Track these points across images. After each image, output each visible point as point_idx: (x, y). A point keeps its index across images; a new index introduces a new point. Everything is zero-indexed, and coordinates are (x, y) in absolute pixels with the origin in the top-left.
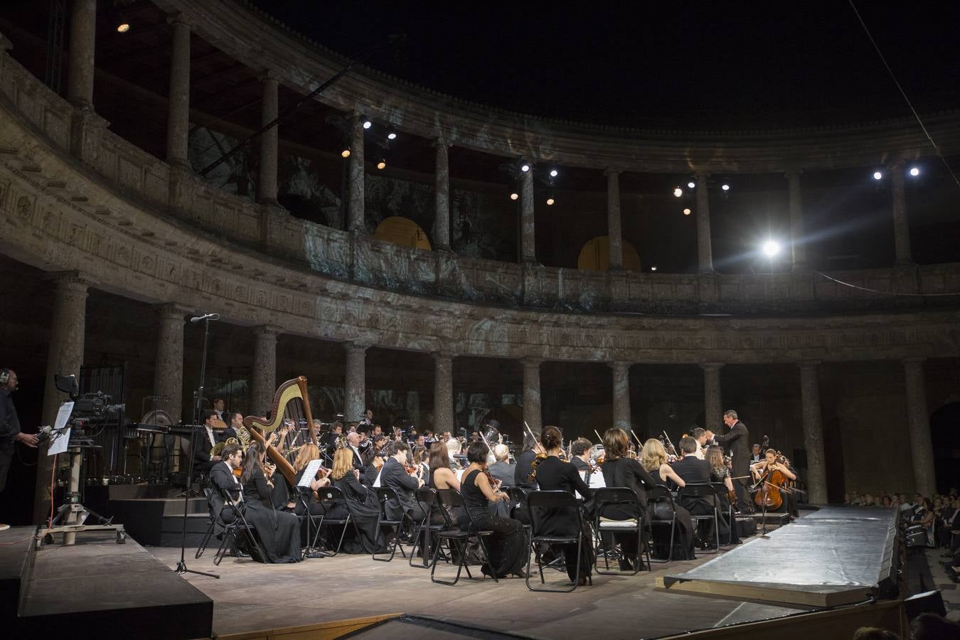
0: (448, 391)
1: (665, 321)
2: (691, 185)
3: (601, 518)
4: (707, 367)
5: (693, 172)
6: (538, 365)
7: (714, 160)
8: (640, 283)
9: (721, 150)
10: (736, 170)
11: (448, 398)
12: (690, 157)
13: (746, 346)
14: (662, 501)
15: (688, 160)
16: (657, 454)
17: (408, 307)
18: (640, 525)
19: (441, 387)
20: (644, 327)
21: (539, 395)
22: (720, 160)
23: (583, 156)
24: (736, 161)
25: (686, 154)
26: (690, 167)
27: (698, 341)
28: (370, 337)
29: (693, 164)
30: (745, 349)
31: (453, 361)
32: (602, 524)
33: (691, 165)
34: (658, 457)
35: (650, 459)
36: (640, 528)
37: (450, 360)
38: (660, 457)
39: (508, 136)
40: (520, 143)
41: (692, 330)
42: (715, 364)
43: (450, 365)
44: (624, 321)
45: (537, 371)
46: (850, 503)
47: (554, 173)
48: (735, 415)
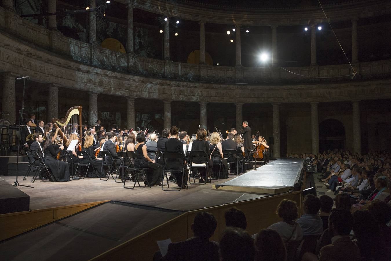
0: (133, 112)
1: (222, 86)
2: (234, 30)
3: (192, 163)
4: (237, 104)
5: (235, 24)
6: (170, 103)
7: (243, 19)
8: (212, 70)
9: (246, 15)
10: (252, 24)
11: (133, 115)
12: (234, 18)
13: (253, 97)
14: (216, 156)
15: (233, 19)
16: (216, 138)
17: (116, 77)
18: (207, 165)
19: (130, 111)
20: (213, 88)
21: (170, 115)
22: (246, 20)
23: (190, 15)
24: (252, 21)
25: (232, 16)
26: (233, 22)
27: (234, 94)
28: (100, 89)
29: (235, 21)
30: (252, 98)
31: (135, 100)
32: (192, 165)
33: (234, 22)
34: (217, 139)
35: (214, 140)
36: (207, 166)
37: (134, 100)
38: (218, 139)
39: (158, 5)
40: (164, 9)
41: (232, 89)
42: (241, 103)
43: (134, 102)
44: (205, 85)
45: (170, 105)
46: (288, 157)
47: (178, 22)
48: (247, 123)
